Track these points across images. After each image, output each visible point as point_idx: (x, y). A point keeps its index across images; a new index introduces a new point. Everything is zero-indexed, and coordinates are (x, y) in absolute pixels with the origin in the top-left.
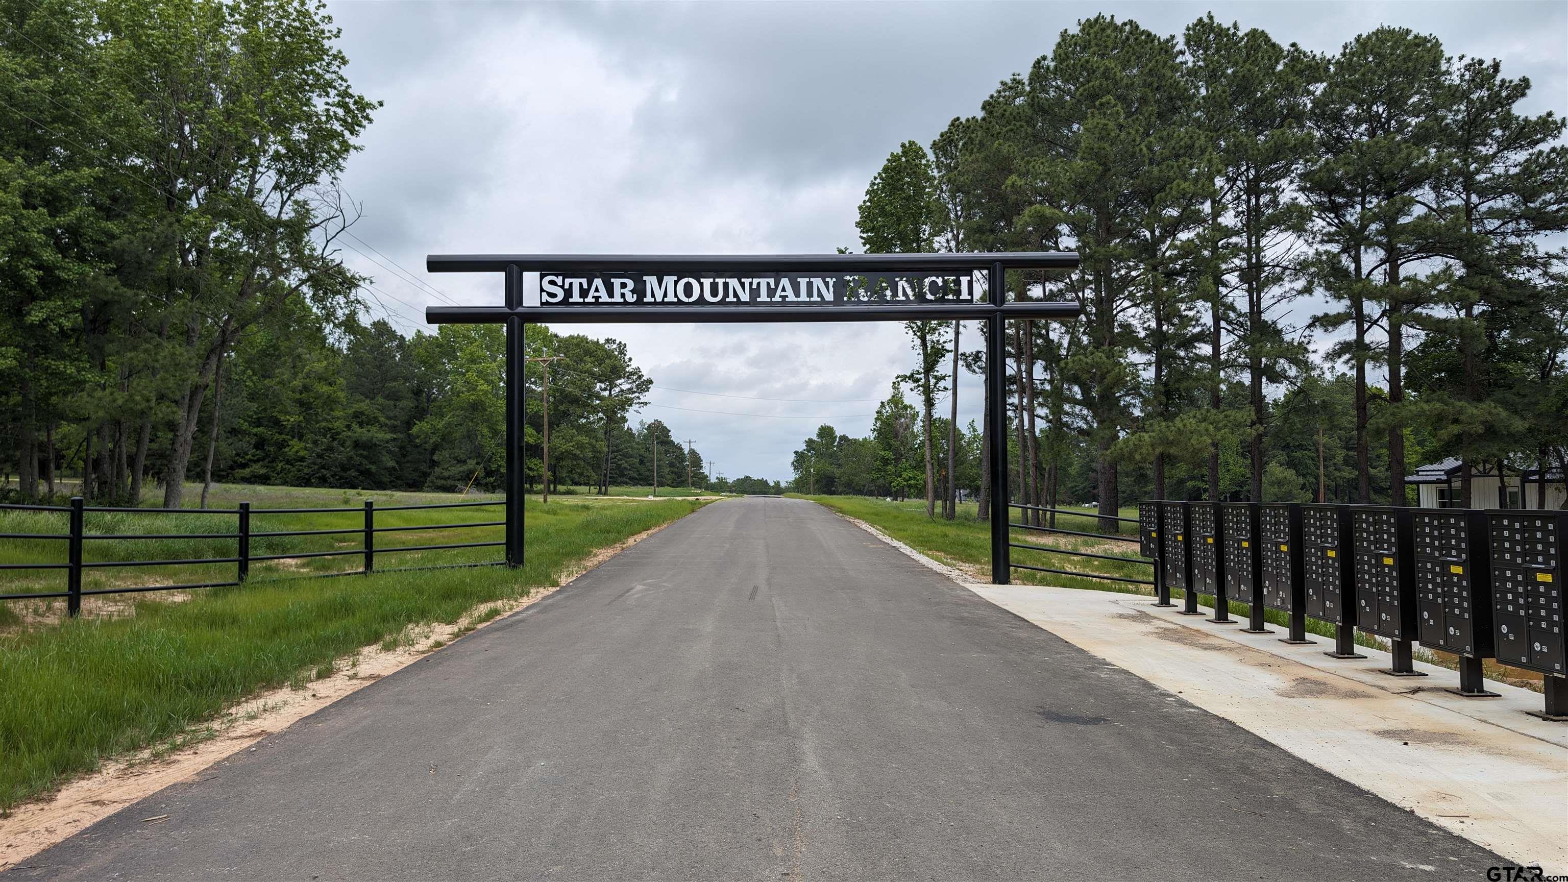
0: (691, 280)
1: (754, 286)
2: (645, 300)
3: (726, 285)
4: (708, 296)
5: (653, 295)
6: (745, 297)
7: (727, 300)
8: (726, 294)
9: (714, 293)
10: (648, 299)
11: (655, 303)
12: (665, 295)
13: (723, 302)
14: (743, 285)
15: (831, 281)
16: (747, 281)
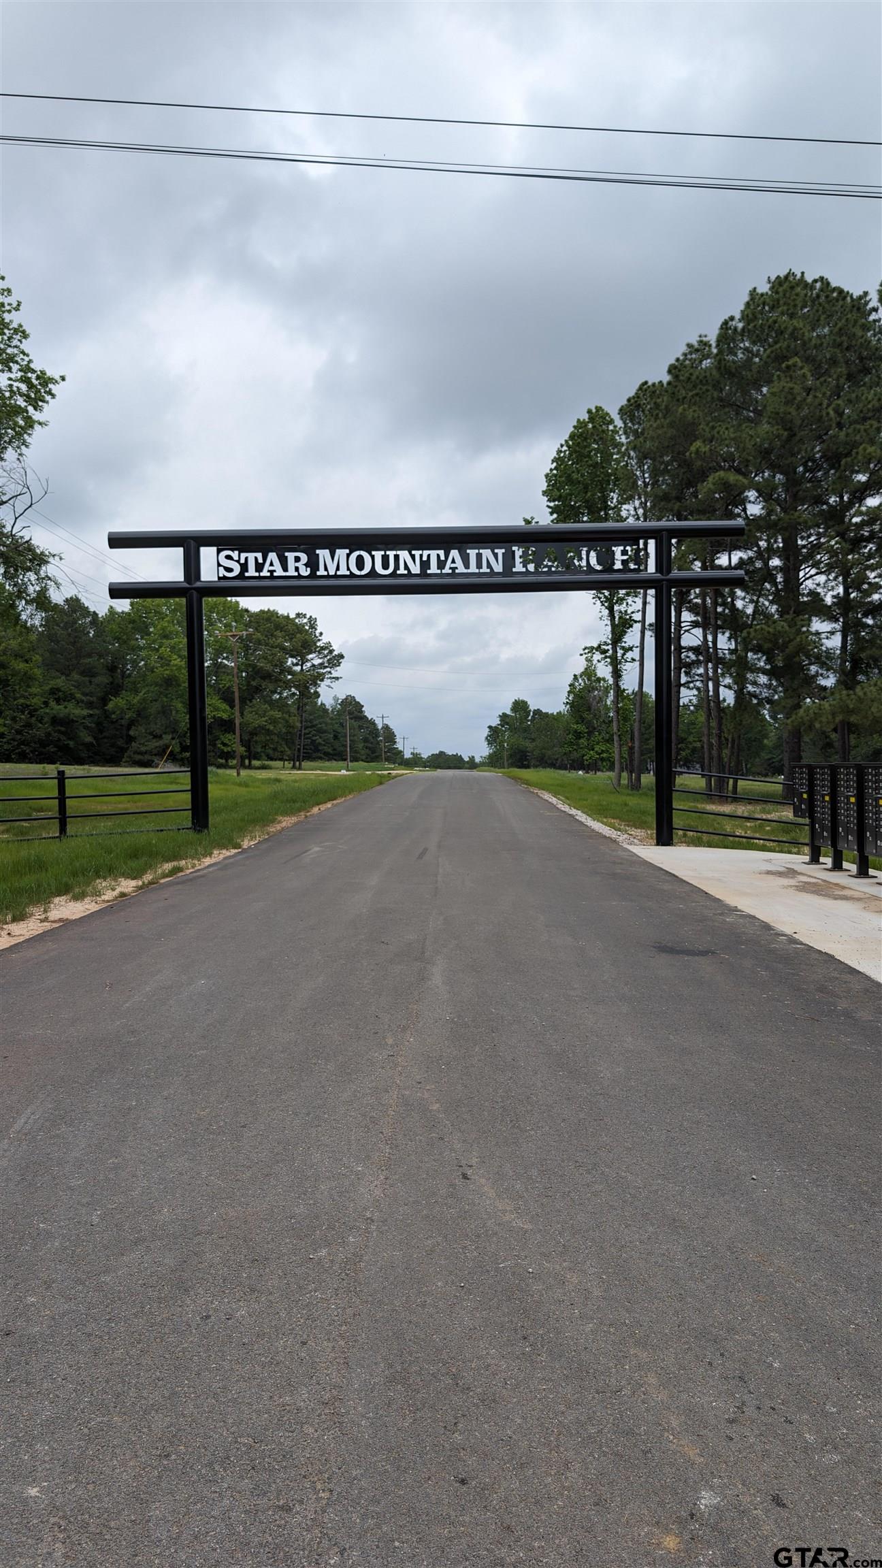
0: (363, 553)
1: (425, 558)
2: (318, 573)
3: (397, 557)
4: (379, 569)
5: (326, 569)
6: (416, 569)
7: (398, 572)
8: (397, 567)
9: (385, 565)
10: (321, 572)
11: (328, 576)
12: (338, 569)
13: (394, 574)
14: (413, 557)
15: (500, 552)
16: (417, 553)
